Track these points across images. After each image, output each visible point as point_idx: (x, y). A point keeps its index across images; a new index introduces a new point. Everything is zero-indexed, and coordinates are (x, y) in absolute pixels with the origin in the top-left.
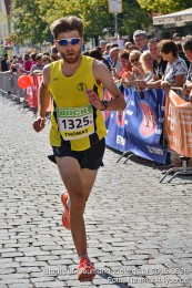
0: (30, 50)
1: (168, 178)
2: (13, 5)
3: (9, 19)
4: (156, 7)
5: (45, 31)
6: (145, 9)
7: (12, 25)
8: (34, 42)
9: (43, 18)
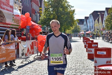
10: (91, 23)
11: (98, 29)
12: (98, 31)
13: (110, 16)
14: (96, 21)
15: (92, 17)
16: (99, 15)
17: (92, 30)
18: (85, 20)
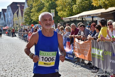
0: (28, 26)
1: (75, 65)
2: (24, 15)
3: (22, 18)
4: (63, 16)
5: (32, 22)
6: (60, 16)
7: (23, 19)
8: (29, 25)
9: (32, 18)
10: (9, 16)
11: (17, 24)
12: (18, 26)
13: (30, 9)
14: (15, 14)
15: (10, 10)
16: (19, 7)
17: (11, 25)
18: (2, 13)
